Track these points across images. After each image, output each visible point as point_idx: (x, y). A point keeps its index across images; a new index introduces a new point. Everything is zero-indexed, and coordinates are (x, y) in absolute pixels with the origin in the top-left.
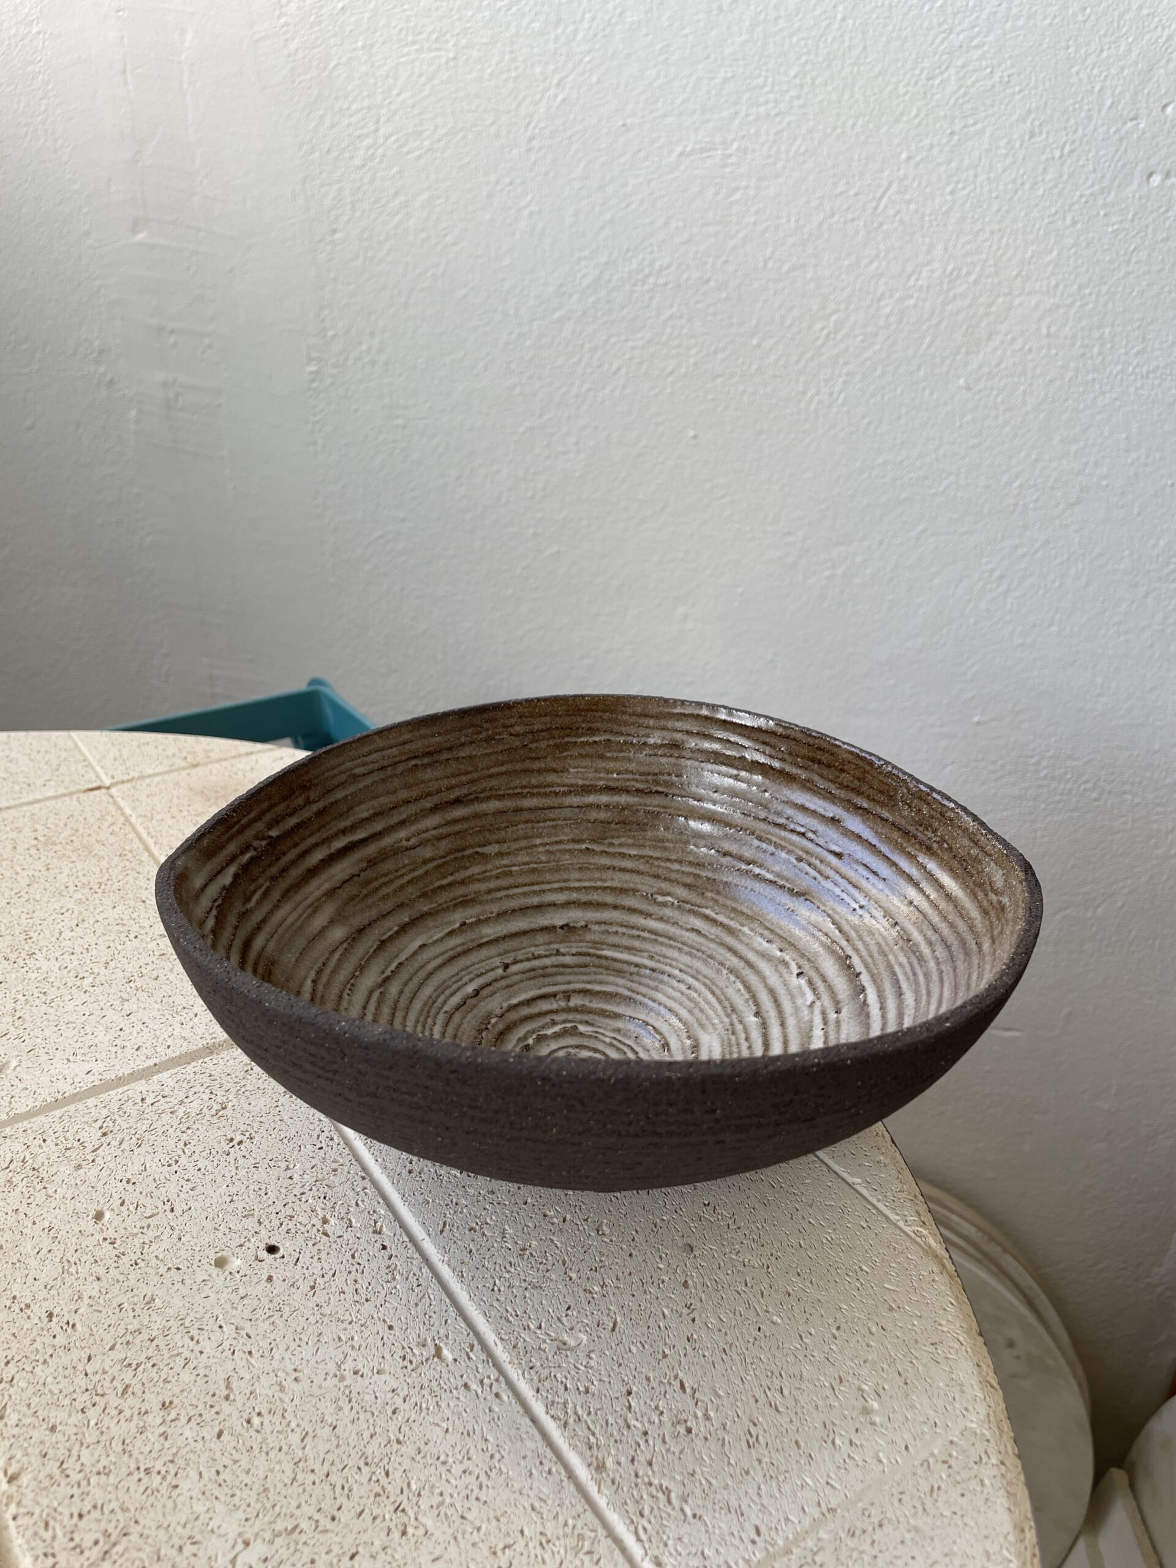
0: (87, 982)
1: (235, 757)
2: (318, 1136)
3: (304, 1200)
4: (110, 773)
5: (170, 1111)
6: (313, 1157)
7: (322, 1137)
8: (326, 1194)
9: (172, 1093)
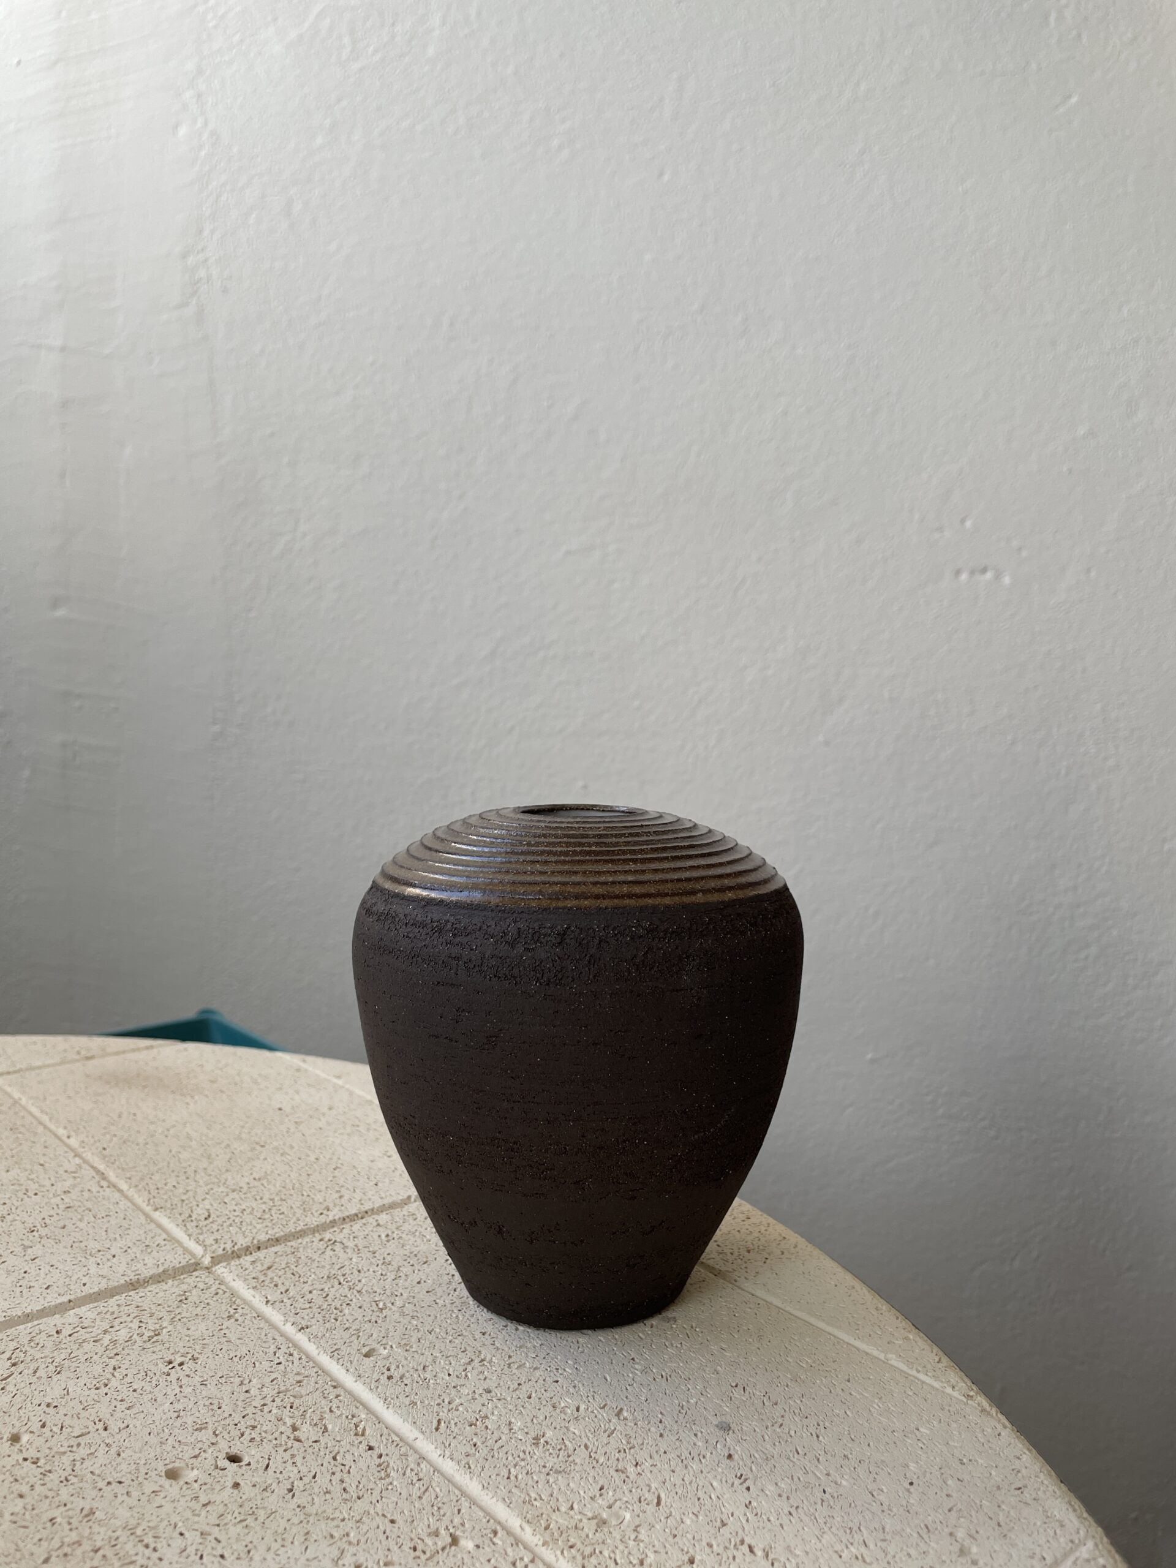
2: (275, 1353)
3: (266, 1410)
5: (92, 1340)
6: (272, 1372)
7: (279, 1354)
8: (293, 1403)
9: (93, 1324)
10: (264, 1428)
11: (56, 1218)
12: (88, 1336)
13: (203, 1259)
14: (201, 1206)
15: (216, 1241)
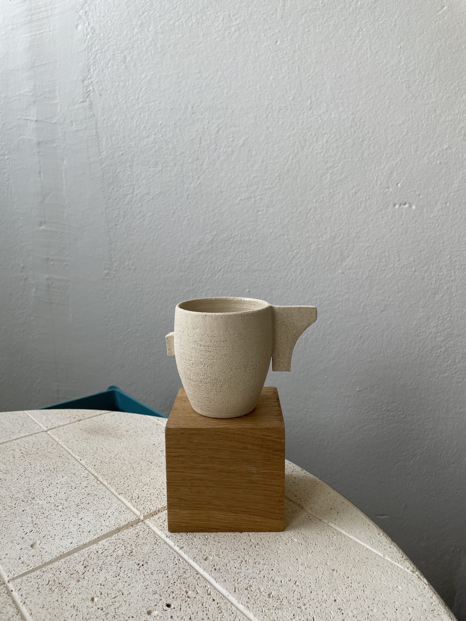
0: (60, 507)
1: (95, 416)
2: (174, 559)
3: (176, 585)
4: (46, 426)
5: (110, 555)
6: (174, 568)
8: (184, 581)
9: (109, 548)
11: (85, 499)
13: (141, 517)
14: (135, 492)
15: (144, 508)
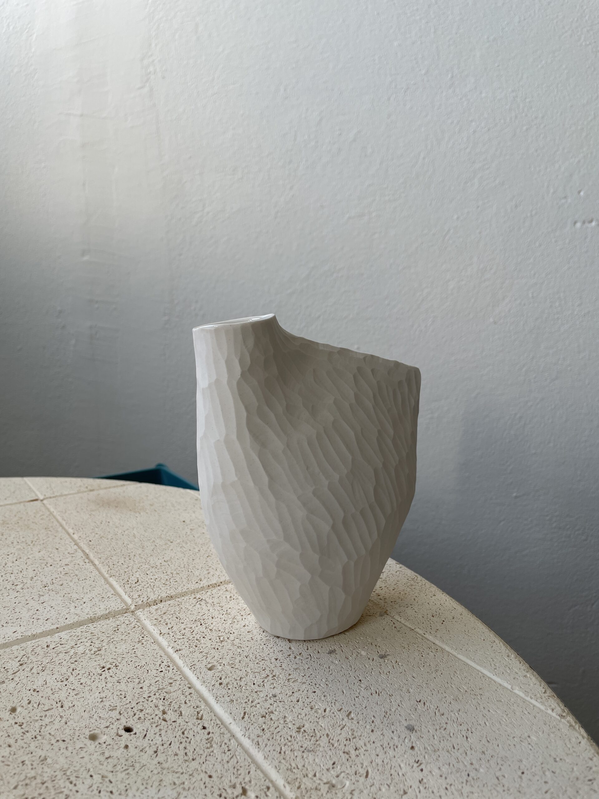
2: (160, 665)
3: (150, 700)
4: (43, 494)
5: (65, 652)
6: (157, 677)
7: (162, 666)
8: (165, 697)
9: (66, 643)
10: (147, 711)
11: (59, 579)
12: (63, 649)
13: (131, 606)
14: (134, 575)
15: (139, 596)
